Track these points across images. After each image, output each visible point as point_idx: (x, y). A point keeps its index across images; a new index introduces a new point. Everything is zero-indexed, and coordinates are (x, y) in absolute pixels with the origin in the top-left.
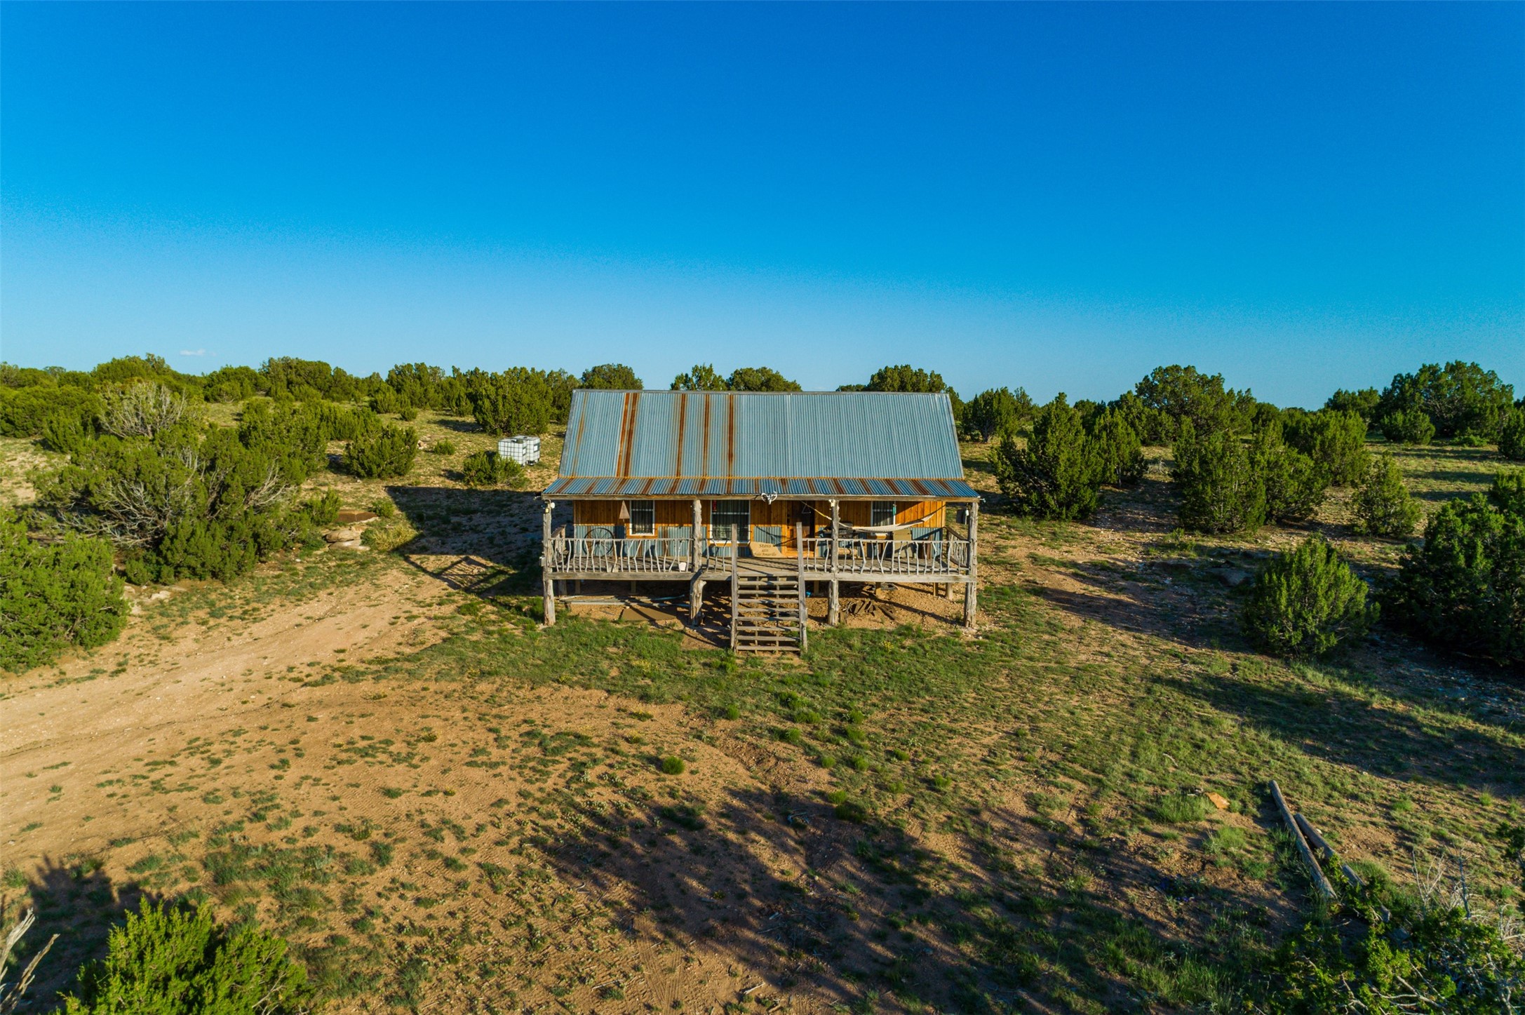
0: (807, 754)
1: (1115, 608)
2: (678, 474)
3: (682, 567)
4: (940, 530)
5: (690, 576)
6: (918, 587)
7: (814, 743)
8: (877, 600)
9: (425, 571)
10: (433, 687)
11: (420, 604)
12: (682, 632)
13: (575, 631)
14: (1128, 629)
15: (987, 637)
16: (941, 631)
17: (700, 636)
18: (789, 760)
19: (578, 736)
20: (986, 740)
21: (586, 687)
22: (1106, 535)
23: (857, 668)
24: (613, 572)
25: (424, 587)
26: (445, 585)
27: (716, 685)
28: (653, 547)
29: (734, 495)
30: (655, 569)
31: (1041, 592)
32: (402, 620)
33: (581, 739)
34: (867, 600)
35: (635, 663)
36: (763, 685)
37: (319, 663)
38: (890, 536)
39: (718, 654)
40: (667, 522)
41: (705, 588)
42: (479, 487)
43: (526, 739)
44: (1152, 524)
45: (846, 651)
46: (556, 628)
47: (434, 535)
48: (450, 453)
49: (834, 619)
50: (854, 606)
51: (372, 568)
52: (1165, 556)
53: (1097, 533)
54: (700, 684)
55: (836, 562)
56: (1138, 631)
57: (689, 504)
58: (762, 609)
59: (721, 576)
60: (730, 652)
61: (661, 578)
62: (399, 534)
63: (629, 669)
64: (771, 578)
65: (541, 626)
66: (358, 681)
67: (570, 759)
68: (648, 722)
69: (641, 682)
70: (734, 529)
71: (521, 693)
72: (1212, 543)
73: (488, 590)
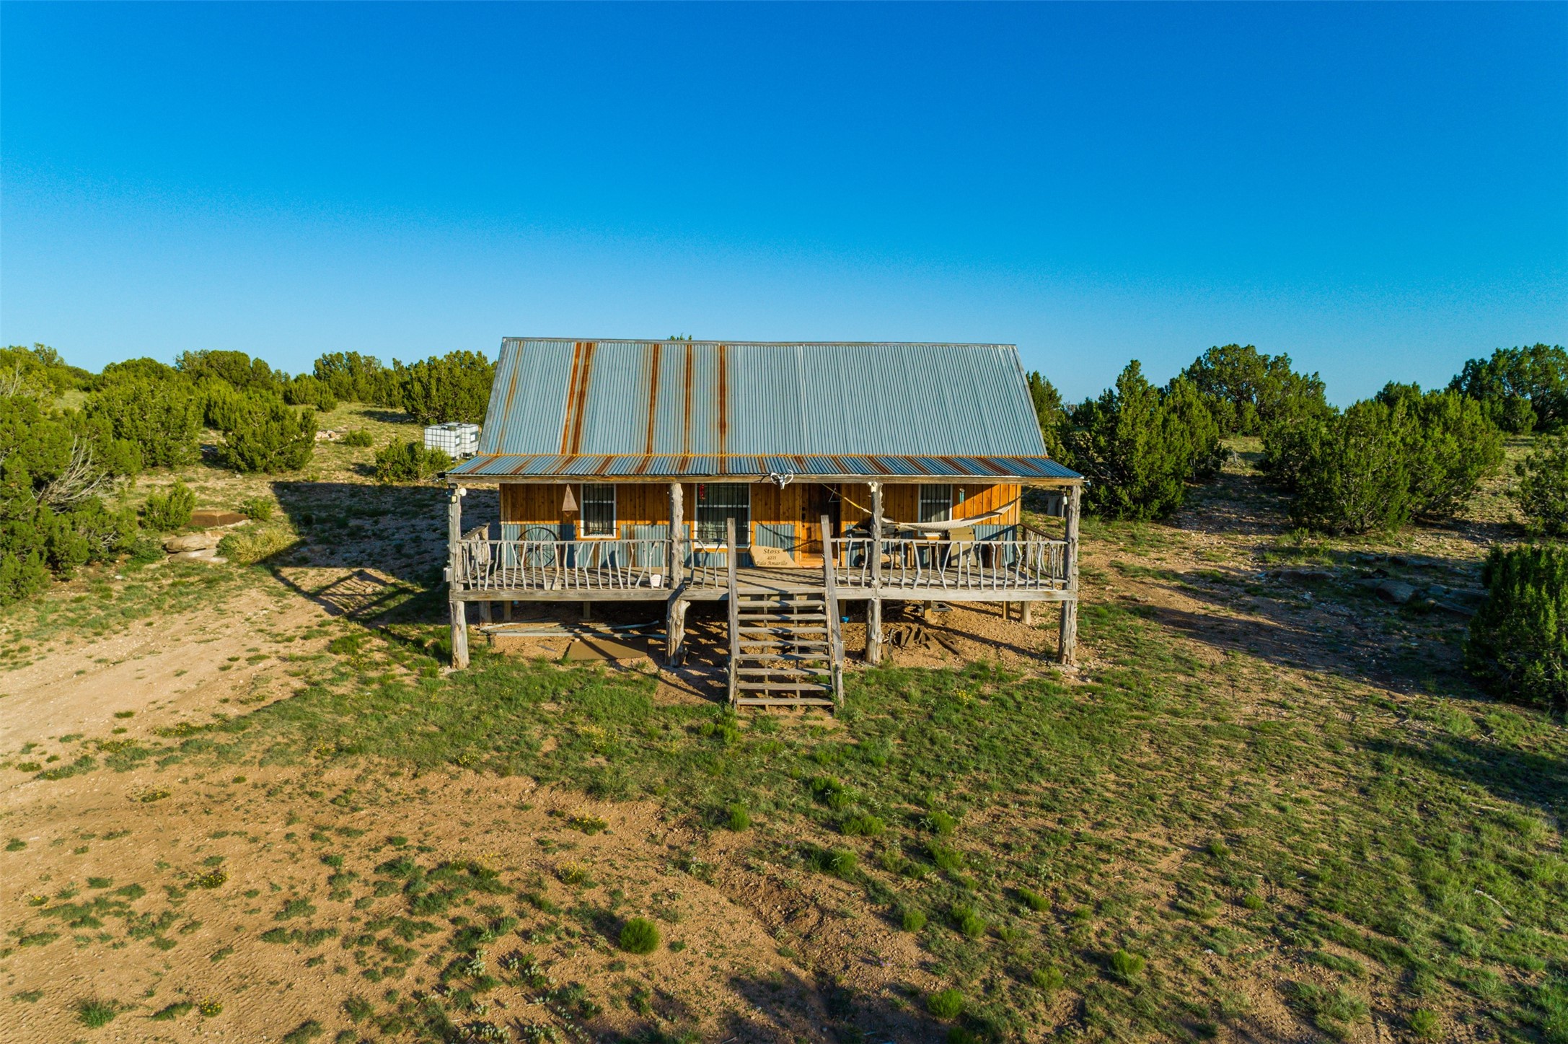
0: (872, 899)
1: (1258, 634)
2: (649, 450)
3: (656, 581)
4: (1013, 528)
5: (666, 595)
6: (978, 607)
7: (879, 876)
8: (928, 626)
9: (297, 590)
10: (253, 775)
11: (277, 638)
12: (656, 676)
13: (496, 677)
14: (1292, 665)
15: (1098, 680)
16: (1030, 671)
17: (682, 683)
18: (844, 915)
19: (475, 871)
20: (1163, 864)
21: (502, 772)
22: (1198, 538)
23: (923, 731)
24: (553, 591)
25: (289, 612)
26: (320, 609)
27: (708, 764)
28: (612, 556)
29: (731, 475)
30: (616, 584)
31: (1148, 612)
32: (242, 662)
33: (480, 876)
34: (915, 627)
35: (581, 729)
36: (784, 767)
37: (79, 736)
38: (945, 534)
39: (710, 712)
40: (633, 518)
41: (688, 611)
42: (395, 484)
43: (384, 877)
44: (1253, 525)
45: (900, 704)
46: (469, 672)
47: (320, 542)
48: (367, 445)
49: (875, 655)
50: (899, 635)
51: (223, 586)
52: (1289, 563)
53: (1188, 536)
54: (685, 763)
55: (878, 572)
56: (1308, 668)
57: (663, 491)
58: (773, 642)
59: (714, 594)
60: (728, 709)
61: (624, 598)
62: (270, 540)
63: (573, 741)
64: (785, 596)
65: (447, 670)
66: (130, 768)
67: (454, 921)
68: (599, 834)
69: (591, 762)
70: (731, 526)
71: (395, 785)
72: (1343, 546)
73: (380, 617)
